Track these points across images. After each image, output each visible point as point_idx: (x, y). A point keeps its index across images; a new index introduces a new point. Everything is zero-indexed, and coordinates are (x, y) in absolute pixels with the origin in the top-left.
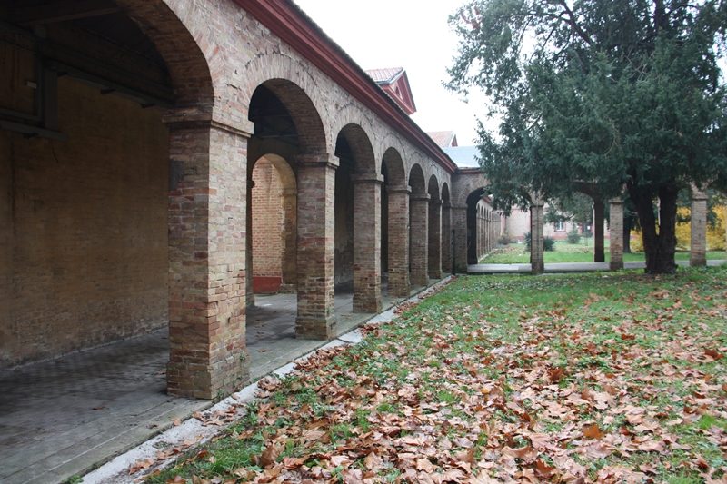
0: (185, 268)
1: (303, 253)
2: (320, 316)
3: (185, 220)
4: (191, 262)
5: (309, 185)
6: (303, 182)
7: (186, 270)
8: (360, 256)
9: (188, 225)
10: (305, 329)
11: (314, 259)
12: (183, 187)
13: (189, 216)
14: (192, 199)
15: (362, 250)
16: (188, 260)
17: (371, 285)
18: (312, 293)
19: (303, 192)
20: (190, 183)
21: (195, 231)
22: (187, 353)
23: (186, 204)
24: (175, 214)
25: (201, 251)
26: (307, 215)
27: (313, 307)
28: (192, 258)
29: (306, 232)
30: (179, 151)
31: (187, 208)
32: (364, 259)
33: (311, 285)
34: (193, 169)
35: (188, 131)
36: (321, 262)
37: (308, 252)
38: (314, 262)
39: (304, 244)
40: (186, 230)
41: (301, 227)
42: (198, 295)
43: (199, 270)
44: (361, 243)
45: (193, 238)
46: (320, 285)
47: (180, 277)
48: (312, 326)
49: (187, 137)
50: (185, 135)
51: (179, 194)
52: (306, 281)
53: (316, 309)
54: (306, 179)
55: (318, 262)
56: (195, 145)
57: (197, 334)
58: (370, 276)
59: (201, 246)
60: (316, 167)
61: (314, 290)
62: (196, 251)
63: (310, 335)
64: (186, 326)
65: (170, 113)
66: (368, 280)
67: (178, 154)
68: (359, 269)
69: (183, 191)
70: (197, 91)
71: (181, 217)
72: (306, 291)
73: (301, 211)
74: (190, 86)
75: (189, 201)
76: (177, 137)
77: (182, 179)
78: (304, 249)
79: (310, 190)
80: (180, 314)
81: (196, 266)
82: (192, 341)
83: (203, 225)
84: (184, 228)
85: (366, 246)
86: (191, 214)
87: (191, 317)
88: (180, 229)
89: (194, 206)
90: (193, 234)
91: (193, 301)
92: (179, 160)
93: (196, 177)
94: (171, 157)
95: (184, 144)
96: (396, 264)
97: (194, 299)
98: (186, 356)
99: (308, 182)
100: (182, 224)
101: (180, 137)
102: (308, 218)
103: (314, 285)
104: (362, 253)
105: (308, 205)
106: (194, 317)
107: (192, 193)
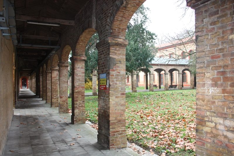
0: (117, 99)
1: (76, 92)
2: (83, 115)
3: (117, 81)
4: (119, 97)
5: (79, 68)
6: (76, 66)
7: (117, 100)
8: (62, 93)
9: (118, 83)
10: (78, 120)
11: (81, 94)
12: (115, 68)
13: (118, 79)
14: (119, 73)
15: (63, 91)
16: (118, 96)
17: (66, 103)
18: (80, 107)
19: (76, 70)
20: (118, 67)
21: (120, 85)
22: (117, 132)
23: (117, 74)
24: (112, 78)
25: (123, 92)
26: (78, 79)
27: (80, 112)
28: (119, 95)
29: (78, 85)
30: (114, 54)
31: (118, 76)
32: (64, 94)
33: (80, 104)
34: (119, 61)
35: (118, 47)
36: (83, 95)
37: (78, 92)
38: (80, 96)
39: (77, 89)
40: (117, 84)
41: (76, 83)
42: (121, 109)
43: (122, 99)
44: (63, 88)
45: (120, 87)
46: (83, 104)
47: (114, 103)
48: (81, 119)
49: (117, 49)
50: (116, 48)
51: (114, 71)
52: (78, 103)
53: (81, 113)
54: (78, 65)
55: (82, 96)
56: (120, 53)
57: (121, 124)
58: (66, 100)
59: (123, 90)
60: (81, 61)
61: (81, 106)
62: (121, 93)
63: (80, 122)
64: (117, 121)
65: (112, 39)
66: (66, 102)
67: (113, 55)
68: (62, 98)
69: (116, 69)
70: (120, 32)
71: (115, 80)
72: (78, 106)
73: (76, 77)
74: (118, 30)
75: (118, 73)
76: (113, 49)
77: (115, 65)
78: (77, 91)
79: (79, 69)
80: (114, 117)
81: (121, 98)
82: (119, 127)
83: (124, 82)
84: (116, 84)
85: (65, 89)
86: (119, 78)
87: (119, 118)
88: (114, 84)
89: (120, 75)
90: (120, 86)
91: (120, 111)
92: (114, 57)
93: (121, 65)
94: (111, 56)
95: (116, 51)
96: (55, 96)
97: (120, 110)
98: (117, 133)
99: (78, 66)
100: (115, 82)
101: (114, 49)
102: (78, 80)
103: (81, 104)
104: (63, 92)
105: (78, 75)
106: (120, 118)
107: (119, 70)
